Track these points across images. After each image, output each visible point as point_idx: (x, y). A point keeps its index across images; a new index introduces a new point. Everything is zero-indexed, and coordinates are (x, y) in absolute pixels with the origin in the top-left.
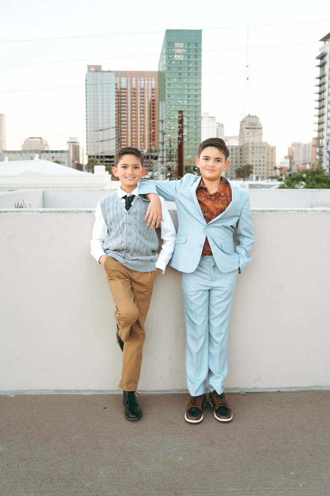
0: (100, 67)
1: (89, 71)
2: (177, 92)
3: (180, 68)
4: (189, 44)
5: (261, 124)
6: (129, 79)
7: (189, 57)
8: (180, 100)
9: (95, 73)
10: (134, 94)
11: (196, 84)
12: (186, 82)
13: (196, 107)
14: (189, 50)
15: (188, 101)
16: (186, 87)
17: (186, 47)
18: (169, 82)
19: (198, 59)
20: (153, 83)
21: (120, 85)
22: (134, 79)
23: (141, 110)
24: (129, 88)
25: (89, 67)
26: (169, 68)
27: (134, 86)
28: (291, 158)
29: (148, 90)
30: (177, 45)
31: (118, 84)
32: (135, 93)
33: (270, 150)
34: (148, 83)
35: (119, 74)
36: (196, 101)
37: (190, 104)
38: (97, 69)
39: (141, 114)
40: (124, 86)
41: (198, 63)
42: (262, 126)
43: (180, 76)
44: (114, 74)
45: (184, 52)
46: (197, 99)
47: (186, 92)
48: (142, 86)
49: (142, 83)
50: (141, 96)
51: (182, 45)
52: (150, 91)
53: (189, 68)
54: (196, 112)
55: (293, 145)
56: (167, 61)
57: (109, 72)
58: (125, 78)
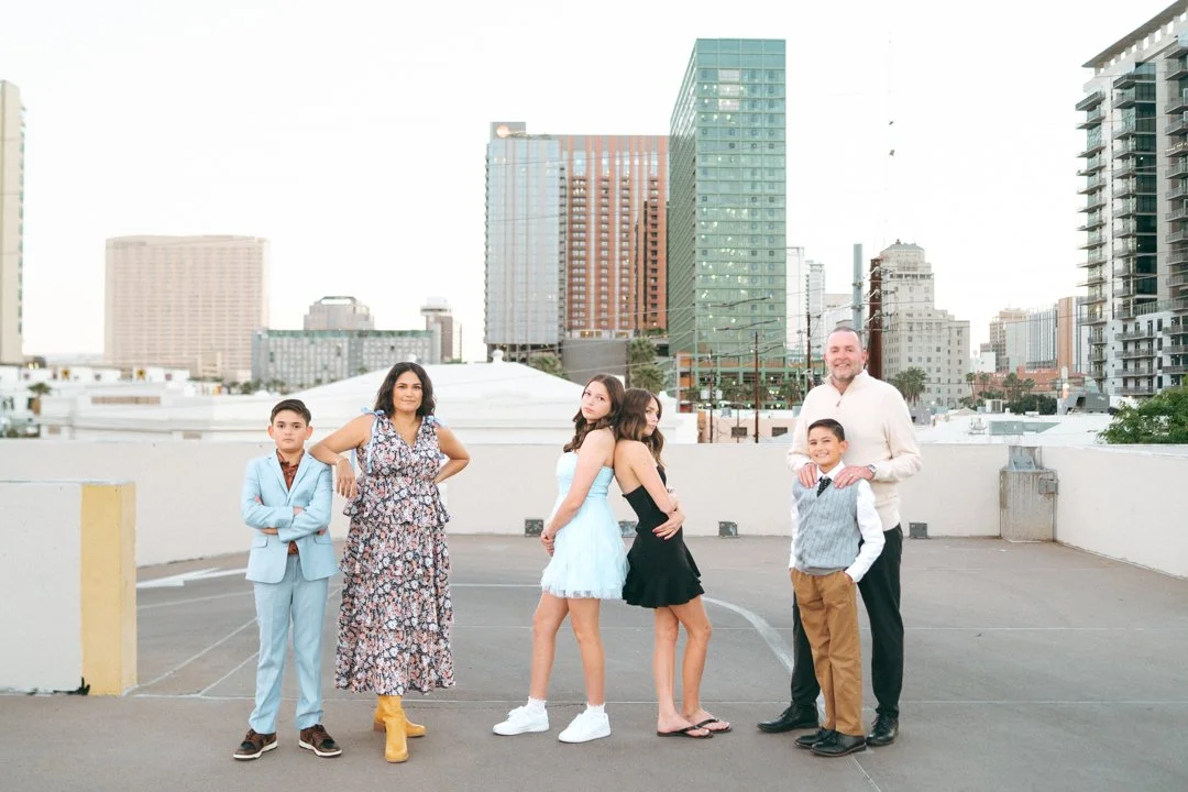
0: (522, 125)
1: (495, 136)
2: (725, 188)
3: (731, 131)
4: (753, 74)
5: (929, 267)
6: (593, 154)
7: (754, 103)
8: (731, 208)
9: (510, 141)
10: (605, 192)
11: (772, 170)
12: (749, 165)
13: (772, 224)
14: (753, 88)
15: (753, 211)
16: (747, 175)
17: (746, 80)
18: (703, 164)
19: (776, 110)
20: (656, 165)
21: (571, 170)
22: (605, 154)
23: (622, 231)
24: (593, 177)
25: (496, 126)
26: (705, 131)
27: (606, 173)
28: (998, 348)
29: (640, 180)
30: (723, 75)
31: (566, 168)
32: (607, 189)
33: (954, 332)
34: (641, 165)
35: (569, 143)
36: (771, 211)
37: (758, 218)
38: (517, 132)
39: (622, 240)
40: (580, 173)
41: (776, 121)
42: (933, 270)
43: (732, 151)
44: (556, 144)
45: (742, 92)
46: (773, 205)
47: (747, 189)
48: (626, 173)
49: (625, 164)
50: (623, 197)
51: (735, 75)
52: (646, 185)
53: (754, 131)
54: (772, 237)
55: (1004, 315)
56: (699, 113)
57: (545, 137)
58: (583, 154)
